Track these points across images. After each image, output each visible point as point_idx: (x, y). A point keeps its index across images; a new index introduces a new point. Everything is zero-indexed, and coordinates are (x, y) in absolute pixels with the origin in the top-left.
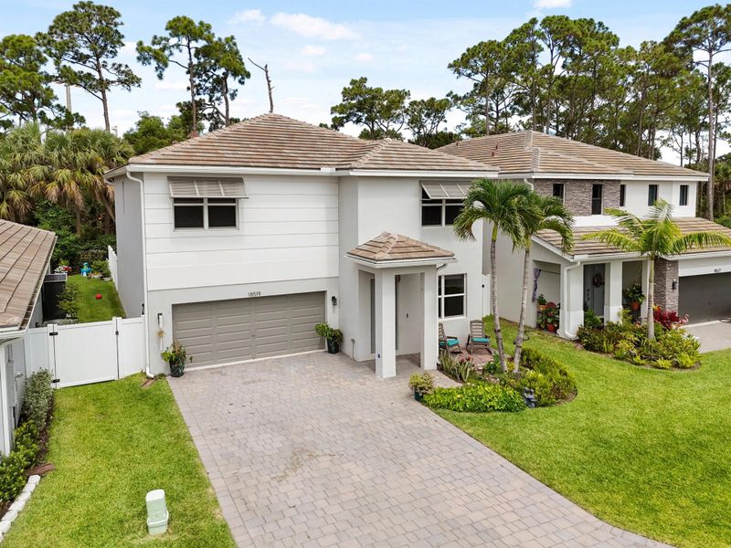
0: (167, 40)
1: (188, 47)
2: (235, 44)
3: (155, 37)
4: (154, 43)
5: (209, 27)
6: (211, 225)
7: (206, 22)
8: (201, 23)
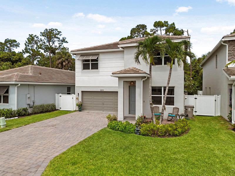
0: (155, 29)
1: (161, 30)
2: (174, 25)
3: (151, 30)
4: (151, 31)
5: (167, 22)
6: (92, 69)
7: (166, 21)
8: (165, 22)
